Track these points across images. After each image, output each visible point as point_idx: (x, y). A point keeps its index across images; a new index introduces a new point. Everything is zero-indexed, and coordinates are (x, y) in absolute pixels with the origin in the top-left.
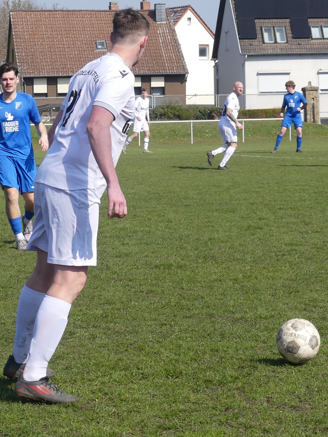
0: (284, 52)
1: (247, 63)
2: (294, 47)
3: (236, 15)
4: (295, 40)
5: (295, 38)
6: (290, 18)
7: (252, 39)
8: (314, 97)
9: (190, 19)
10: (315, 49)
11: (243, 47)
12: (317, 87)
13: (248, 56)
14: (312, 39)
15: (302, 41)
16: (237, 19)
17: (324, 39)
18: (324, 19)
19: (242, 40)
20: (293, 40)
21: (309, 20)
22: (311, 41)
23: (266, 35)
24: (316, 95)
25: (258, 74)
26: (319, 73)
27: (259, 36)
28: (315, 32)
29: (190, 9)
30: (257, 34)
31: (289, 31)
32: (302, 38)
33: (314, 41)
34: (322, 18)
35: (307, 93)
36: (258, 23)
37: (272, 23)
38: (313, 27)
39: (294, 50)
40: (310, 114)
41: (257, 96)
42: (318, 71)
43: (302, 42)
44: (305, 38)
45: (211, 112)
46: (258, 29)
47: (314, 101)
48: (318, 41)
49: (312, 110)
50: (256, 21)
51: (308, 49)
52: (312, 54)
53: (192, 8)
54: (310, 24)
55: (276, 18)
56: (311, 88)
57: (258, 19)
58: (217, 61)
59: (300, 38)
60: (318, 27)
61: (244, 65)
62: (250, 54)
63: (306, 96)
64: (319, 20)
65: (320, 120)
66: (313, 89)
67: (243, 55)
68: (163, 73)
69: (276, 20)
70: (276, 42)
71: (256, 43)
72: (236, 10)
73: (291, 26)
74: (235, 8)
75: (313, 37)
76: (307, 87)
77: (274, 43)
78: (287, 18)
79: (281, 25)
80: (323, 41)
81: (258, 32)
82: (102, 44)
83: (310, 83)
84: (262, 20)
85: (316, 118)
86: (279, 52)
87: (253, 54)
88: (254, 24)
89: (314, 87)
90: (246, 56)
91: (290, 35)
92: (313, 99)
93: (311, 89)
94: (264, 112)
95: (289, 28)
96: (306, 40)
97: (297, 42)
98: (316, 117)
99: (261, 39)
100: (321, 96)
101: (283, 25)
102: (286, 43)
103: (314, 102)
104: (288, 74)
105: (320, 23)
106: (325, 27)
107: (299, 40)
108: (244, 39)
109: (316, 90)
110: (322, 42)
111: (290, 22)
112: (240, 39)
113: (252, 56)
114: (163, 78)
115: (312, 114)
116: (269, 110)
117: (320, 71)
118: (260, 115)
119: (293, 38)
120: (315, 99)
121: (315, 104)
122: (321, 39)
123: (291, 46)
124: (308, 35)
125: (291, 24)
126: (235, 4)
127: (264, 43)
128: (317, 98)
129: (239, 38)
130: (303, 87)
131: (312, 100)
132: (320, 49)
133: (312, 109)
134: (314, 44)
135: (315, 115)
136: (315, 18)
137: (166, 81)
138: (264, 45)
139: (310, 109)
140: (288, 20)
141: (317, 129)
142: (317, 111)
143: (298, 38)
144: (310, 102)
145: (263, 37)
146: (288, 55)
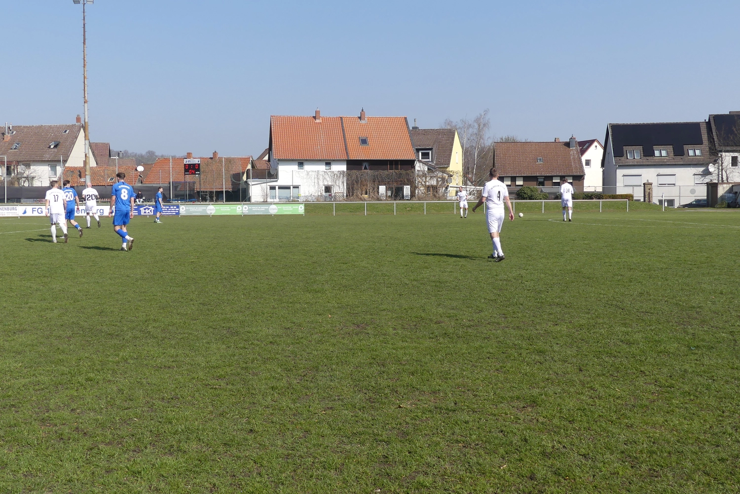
0: (639, 164)
2: (644, 161)
3: (613, 144)
7: (621, 157)
9: (596, 146)
10: (656, 162)
11: (615, 161)
13: (619, 166)
14: (655, 157)
15: (649, 158)
16: (613, 146)
17: (661, 156)
18: (662, 146)
21: (654, 146)
23: (629, 155)
24: (651, 187)
25: (624, 176)
26: (658, 175)
28: (657, 153)
30: (624, 154)
31: (642, 153)
32: (649, 156)
35: (646, 186)
37: (632, 148)
38: (656, 150)
39: (644, 163)
40: (647, 197)
41: (623, 187)
45: (591, 196)
46: (625, 151)
48: (658, 158)
50: (624, 147)
51: (652, 162)
52: (655, 165)
54: (654, 149)
55: (635, 146)
58: (604, 168)
60: (658, 150)
61: (616, 170)
64: (660, 146)
67: (615, 165)
68: (571, 174)
70: (634, 158)
71: (623, 159)
72: (613, 142)
74: (612, 140)
76: (647, 183)
79: (637, 149)
82: (540, 160)
83: (648, 180)
84: (627, 147)
85: (650, 200)
86: (636, 164)
87: (621, 165)
88: (623, 149)
90: (617, 166)
91: (642, 155)
92: (649, 189)
93: (649, 184)
95: (642, 151)
96: (651, 157)
97: (646, 158)
99: (626, 157)
101: (639, 149)
102: (640, 159)
103: (650, 191)
104: (641, 175)
105: (660, 148)
106: (662, 150)
108: (617, 157)
109: (651, 184)
110: (660, 158)
111: (643, 148)
112: (614, 157)
114: (572, 178)
116: (624, 195)
119: (644, 156)
124: (653, 154)
126: (612, 138)
128: (652, 189)
130: (644, 183)
132: (658, 162)
134: (656, 159)
135: (650, 198)
136: (657, 145)
137: (573, 180)
138: (627, 160)
139: (647, 195)
140: (642, 147)
142: (651, 195)
143: (647, 156)
144: (647, 191)
145: (627, 156)
146: (641, 165)
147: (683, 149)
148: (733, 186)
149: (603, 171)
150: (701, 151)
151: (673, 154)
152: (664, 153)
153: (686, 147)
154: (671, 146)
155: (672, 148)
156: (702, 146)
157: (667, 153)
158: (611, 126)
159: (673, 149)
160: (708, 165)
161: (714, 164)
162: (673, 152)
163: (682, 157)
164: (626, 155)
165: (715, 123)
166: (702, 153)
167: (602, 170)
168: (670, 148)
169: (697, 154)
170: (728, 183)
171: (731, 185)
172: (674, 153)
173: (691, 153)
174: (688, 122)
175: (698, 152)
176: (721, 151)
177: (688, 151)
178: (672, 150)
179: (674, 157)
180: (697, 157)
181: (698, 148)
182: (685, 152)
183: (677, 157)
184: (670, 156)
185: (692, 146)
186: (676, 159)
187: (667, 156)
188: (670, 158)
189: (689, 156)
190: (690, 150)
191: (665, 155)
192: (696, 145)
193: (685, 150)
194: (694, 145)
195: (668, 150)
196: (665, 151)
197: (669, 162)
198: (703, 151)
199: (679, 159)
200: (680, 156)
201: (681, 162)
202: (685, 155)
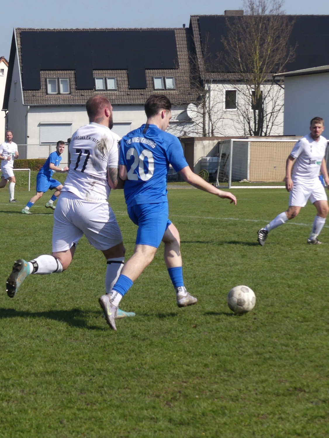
0: (67, 103)
1: (29, 114)
2: (76, 98)
3: (22, 66)
4: (78, 91)
5: (79, 90)
6: (75, 70)
7: (35, 90)
9: (3, 70)
11: (26, 98)
13: (31, 107)
14: (95, 90)
16: (22, 70)
17: (107, 90)
18: (108, 71)
19: (25, 92)
20: (76, 91)
21: (94, 72)
22: (95, 92)
23: (49, 86)
25: (40, 125)
27: (43, 87)
28: (99, 84)
29: (4, 60)
30: (40, 85)
31: (73, 83)
32: (86, 89)
33: (97, 92)
34: (107, 70)
36: (43, 74)
37: (57, 75)
38: (97, 79)
39: (76, 101)
41: (38, 146)
43: (85, 93)
44: (88, 89)
46: (42, 80)
48: (101, 92)
50: (42, 72)
53: (5, 59)
54: (95, 76)
55: (62, 70)
57: (43, 70)
58: (7, 112)
59: (83, 90)
60: (102, 78)
61: (26, 116)
62: (33, 105)
64: (104, 71)
67: (25, 105)
69: (61, 72)
71: (39, 94)
72: (22, 63)
73: (75, 77)
74: (22, 59)
75: (97, 89)
77: (58, 94)
78: (73, 70)
79: (66, 77)
80: (106, 92)
81: (43, 83)
84: (47, 72)
86: (61, 103)
87: (35, 104)
88: (39, 75)
90: (29, 107)
91: (74, 87)
94: (27, 162)
95: (73, 79)
96: (90, 91)
97: (81, 93)
99: (44, 91)
101: (68, 77)
102: (69, 94)
104: (70, 125)
105: (104, 75)
106: (109, 78)
107: (83, 91)
108: (28, 90)
110: (105, 94)
111: (75, 74)
112: (24, 90)
113: (35, 106)
118: (23, 165)
119: (77, 89)
122: (104, 90)
123: (74, 97)
124: (92, 87)
125: (75, 76)
126: (21, 55)
127: (47, 94)
129: (23, 88)
136: (100, 70)
138: (47, 96)
140: (73, 72)
143: (81, 90)
145: (46, 89)
146: (70, 106)
148: (219, 143)
149: (7, 117)
150: (176, 80)
151: (126, 86)
152: (111, 84)
153: (149, 73)
154: (125, 71)
155: (126, 75)
156: (178, 73)
157: (117, 84)
158: (20, 33)
159: (128, 77)
160: (184, 105)
161: (197, 105)
162: (126, 83)
163: (142, 91)
164: (44, 87)
165: (200, 31)
166: (176, 84)
167: (3, 114)
168: (123, 74)
169: (167, 87)
170: (213, 138)
171: (216, 142)
172: (129, 85)
173: (158, 84)
174: (155, 27)
175: (169, 83)
176: (208, 82)
177: (153, 80)
178: (126, 79)
179: (129, 90)
180: (168, 91)
181: (170, 75)
182: (148, 82)
183: (133, 90)
184: (122, 90)
185: (161, 71)
186: (132, 94)
187: (116, 90)
188: (122, 93)
189: (154, 90)
190: (156, 78)
191: (114, 88)
192: (167, 70)
193: (147, 79)
194: (163, 70)
195: (118, 78)
196: (113, 80)
197: (120, 100)
198: (178, 81)
199: (138, 94)
200: (140, 90)
201: (139, 101)
202: (147, 87)
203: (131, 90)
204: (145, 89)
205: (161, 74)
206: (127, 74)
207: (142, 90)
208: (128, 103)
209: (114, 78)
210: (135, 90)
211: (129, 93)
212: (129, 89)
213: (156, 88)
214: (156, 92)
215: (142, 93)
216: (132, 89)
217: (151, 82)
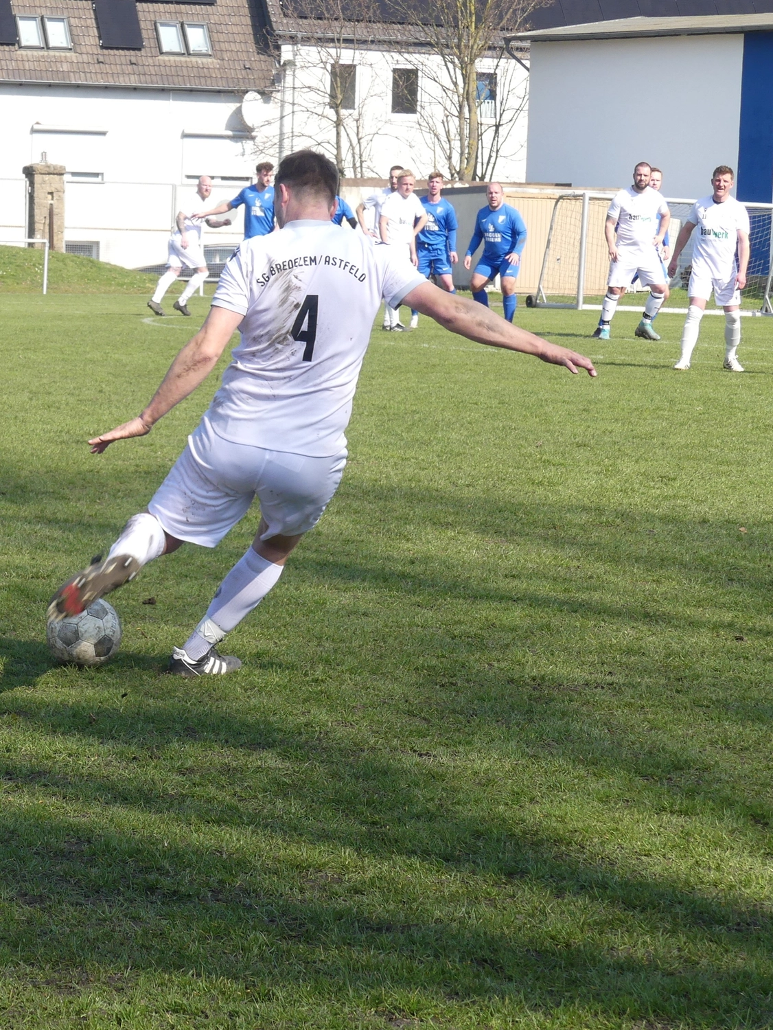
8: (53, 190)
10: (28, 73)
12: (61, 167)
14: (20, 47)
17: (48, 48)
22: (19, 52)
24: (58, 186)
26: (33, 131)
28: (27, 31)
33: (24, 52)
35: (38, 178)
38: (23, 18)
40: (43, 231)
42: (32, 127)
44: (3, 44)
47: (52, 199)
48: (35, 53)
49: (48, 221)
51: (10, 72)
52: (21, 85)
54: (15, 12)
56: (49, 167)
60: (34, 19)
63: (35, 186)
64: (37, 2)
65: (64, 246)
66: (52, 170)
75: (24, 43)
76: (38, 164)
80: (46, 53)
83: (44, 155)
85: (55, 242)
89: (55, 167)
92: (51, 193)
93: (47, 169)
96: (6, 48)
98: (55, 238)
100: (67, 187)
103: (52, 202)
105: (38, 10)
106: (51, 19)
109: (59, 172)
110: (43, 57)
115: (47, 230)
117: (36, 127)
120: (55, 195)
121: (55, 207)
122: (43, 48)
124: (10, 37)
128: (60, 194)
130: (27, 164)
131: (50, 196)
132: (38, 74)
133: (48, 218)
134: (25, 59)
135: (55, 235)
139: (42, 218)
141: (84, 269)
142: (59, 223)
144: (43, 200)
147: (137, 22)
150: (210, 31)
151: (94, 41)
152: (57, 34)
153: (144, 11)
154: (86, 4)
155: (90, 14)
156: (215, 14)
157: (72, 36)
159: (96, 19)
160: (236, 95)
161: (265, 95)
162: (94, 32)
163: (132, 55)
166: (212, 42)
168: (84, 11)
169: (192, 47)
172: (100, 38)
173: (169, 38)
175: (198, 39)
176: (293, 40)
177: (156, 30)
178: (92, 23)
179: (100, 51)
180: (194, 59)
181: (195, 19)
182: (144, 34)
183: (112, 52)
184: (84, 50)
185: (172, 7)
186: (108, 61)
187: (71, 49)
188: (85, 56)
189: (162, 53)
190: (163, 24)
191: (64, 45)
192: (187, 7)
193: (142, 25)
194: (177, 6)
195: (72, 20)
196: (62, 23)
197: (82, 75)
198: (215, 35)
199: (124, 62)
200: (127, 52)
201: (127, 79)
202: (143, 47)
203: (106, 52)
204: (139, 49)
205: (173, 15)
206: (94, 10)
207: (132, 52)
208: (102, 83)
209: (62, 20)
210: (116, 52)
211: (101, 59)
212: (103, 47)
213: (165, 49)
214: (166, 58)
215: (134, 60)
216: (107, 48)
217: (152, 34)
